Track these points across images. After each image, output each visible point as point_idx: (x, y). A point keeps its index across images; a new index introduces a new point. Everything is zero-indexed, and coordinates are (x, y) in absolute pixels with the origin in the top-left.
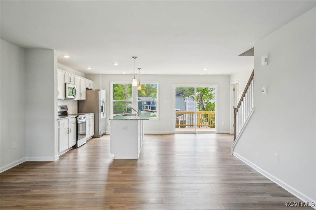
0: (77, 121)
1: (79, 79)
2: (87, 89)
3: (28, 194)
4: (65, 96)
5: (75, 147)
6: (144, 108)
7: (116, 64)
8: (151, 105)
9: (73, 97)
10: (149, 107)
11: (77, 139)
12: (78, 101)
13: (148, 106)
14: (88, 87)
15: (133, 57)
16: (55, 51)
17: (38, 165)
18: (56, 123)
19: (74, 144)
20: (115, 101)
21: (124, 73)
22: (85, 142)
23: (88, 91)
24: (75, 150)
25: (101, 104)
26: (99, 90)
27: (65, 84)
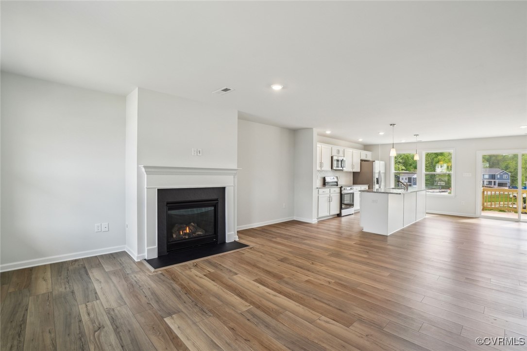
0: (341, 191)
1: (352, 151)
2: (362, 160)
3: (274, 240)
4: (332, 168)
5: (339, 215)
6: (485, 183)
7: (381, 133)
8: (498, 179)
9: (341, 169)
10: (495, 182)
11: (341, 208)
12: (354, 173)
13: (493, 181)
14: (364, 158)
15: (391, 125)
16: (314, 129)
17: (297, 223)
18: (315, 192)
19: (338, 212)
20: (428, 173)
21: (403, 141)
22: (353, 213)
23: (363, 162)
24: (339, 218)
25: (376, 176)
26: (373, 161)
27: (332, 157)
